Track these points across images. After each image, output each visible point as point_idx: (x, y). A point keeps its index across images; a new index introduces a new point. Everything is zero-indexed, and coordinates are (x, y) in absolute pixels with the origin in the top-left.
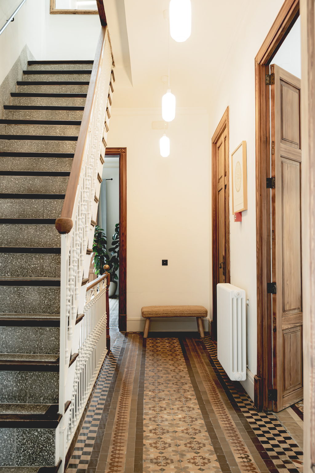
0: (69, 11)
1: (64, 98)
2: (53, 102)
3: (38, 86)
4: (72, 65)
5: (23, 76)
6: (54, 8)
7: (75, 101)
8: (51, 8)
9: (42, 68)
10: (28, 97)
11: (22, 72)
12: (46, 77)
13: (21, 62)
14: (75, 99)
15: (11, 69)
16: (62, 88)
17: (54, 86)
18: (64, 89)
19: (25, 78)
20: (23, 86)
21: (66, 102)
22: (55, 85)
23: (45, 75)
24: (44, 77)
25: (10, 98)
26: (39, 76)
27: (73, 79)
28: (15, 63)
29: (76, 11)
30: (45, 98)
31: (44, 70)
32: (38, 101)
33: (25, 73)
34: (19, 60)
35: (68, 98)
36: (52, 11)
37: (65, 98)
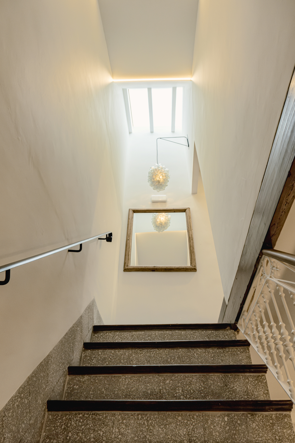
0: (147, 268)
1: (180, 413)
2: (154, 427)
3: (114, 375)
4: (167, 332)
5: (82, 353)
6: (129, 265)
7: (209, 422)
8: (126, 265)
9: (117, 337)
10: (89, 412)
11: (81, 345)
12: (127, 354)
13: (82, 327)
14: (208, 416)
15: (61, 341)
16: (164, 380)
17: (146, 375)
18: (168, 382)
19: (86, 356)
20: (81, 376)
21: (186, 425)
22: (150, 374)
23: (125, 350)
24: (122, 355)
25: (44, 416)
26: (113, 352)
27: (178, 358)
28: (71, 328)
29: (155, 268)
30: (133, 412)
31: (120, 341)
32: (116, 422)
33: (87, 346)
34: (79, 323)
35: (192, 413)
36: (126, 267)
37: (184, 413)
